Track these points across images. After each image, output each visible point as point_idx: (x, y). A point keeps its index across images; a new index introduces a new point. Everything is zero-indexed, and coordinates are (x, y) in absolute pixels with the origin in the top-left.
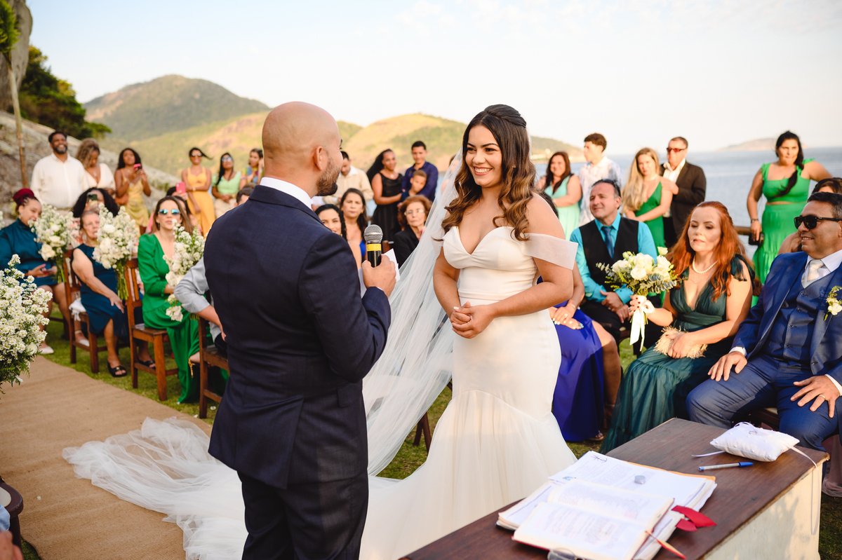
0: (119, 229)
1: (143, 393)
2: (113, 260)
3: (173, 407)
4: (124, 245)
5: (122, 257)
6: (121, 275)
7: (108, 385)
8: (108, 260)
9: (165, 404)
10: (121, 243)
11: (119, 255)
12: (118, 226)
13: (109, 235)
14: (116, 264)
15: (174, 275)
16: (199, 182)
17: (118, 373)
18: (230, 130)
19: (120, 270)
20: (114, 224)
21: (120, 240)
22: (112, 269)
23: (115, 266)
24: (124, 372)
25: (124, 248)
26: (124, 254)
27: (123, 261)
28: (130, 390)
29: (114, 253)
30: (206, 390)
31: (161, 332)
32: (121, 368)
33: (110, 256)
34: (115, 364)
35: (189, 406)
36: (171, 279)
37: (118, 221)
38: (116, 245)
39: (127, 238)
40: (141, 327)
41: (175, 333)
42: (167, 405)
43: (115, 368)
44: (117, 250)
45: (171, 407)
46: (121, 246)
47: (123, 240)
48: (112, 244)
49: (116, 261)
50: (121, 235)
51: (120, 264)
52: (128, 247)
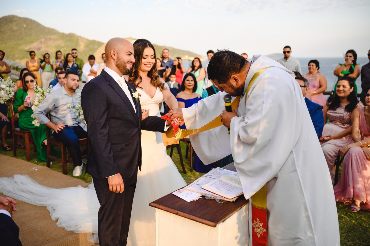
0: (7, 86)
1: (19, 158)
2: (5, 100)
3: (34, 163)
4: (10, 94)
5: (9, 99)
6: (9, 107)
7: (3, 155)
8: (3, 100)
9: (30, 162)
10: (8, 93)
11: (8, 98)
12: (7, 85)
13: (3, 89)
14: (6, 102)
15: (35, 106)
16: (34, 66)
17: (8, 149)
18: (41, 42)
19: (8, 104)
20: (5, 84)
21: (8, 91)
22: (4, 104)
23: (6, 103)
24: (10, 149)
25: (10, 95)
26: (10, 98)
27: (9, 101)
28: (12, 157)
29: (5, 97)
30: (50, 155)
31: (28, 131)
32: (9, 147)
33: (4, 98)
34: (6, 145)
35: (41, 163)
36: (34, 108)
37: (7, 83)
38: (6, 94)
39: (11, 91)
40: (18, 129)
41: (34, 132)
42: (31, 162)
43: (6, 147)
44: (7, 96)
45: (33, 163)
46: (8, 94)
47: (9, 91)
48: (4, 93)
49: (6, 101)
50: (9, 89)
51: (8, 102)
52: (12, 94)
